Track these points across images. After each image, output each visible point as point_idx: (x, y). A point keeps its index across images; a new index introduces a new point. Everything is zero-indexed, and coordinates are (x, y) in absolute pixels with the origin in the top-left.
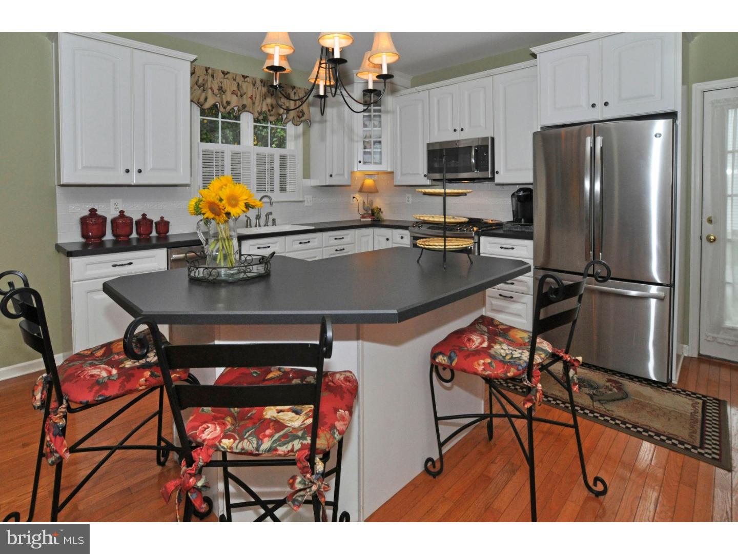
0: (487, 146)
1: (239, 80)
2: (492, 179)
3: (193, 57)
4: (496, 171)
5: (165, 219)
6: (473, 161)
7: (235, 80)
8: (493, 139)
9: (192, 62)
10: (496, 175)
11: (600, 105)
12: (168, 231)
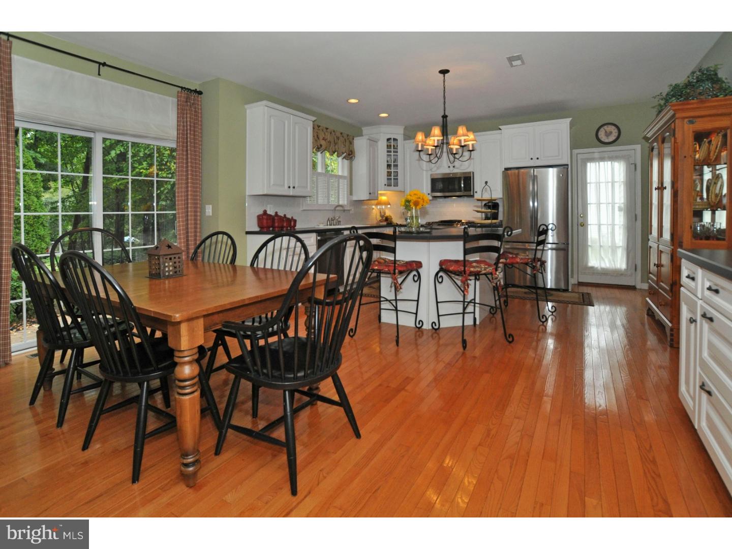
0: (470, 177)
1: (325, 130)
2: (473, 196)
3: (314, 118)
4: (475, 191)
5: (294, 218)
6: (462, 185)
7: (323, 130)
8: (473, 173)
9: (313, 122)
10: (475, 194)
11: (535, 158)
12: (295, 226)
